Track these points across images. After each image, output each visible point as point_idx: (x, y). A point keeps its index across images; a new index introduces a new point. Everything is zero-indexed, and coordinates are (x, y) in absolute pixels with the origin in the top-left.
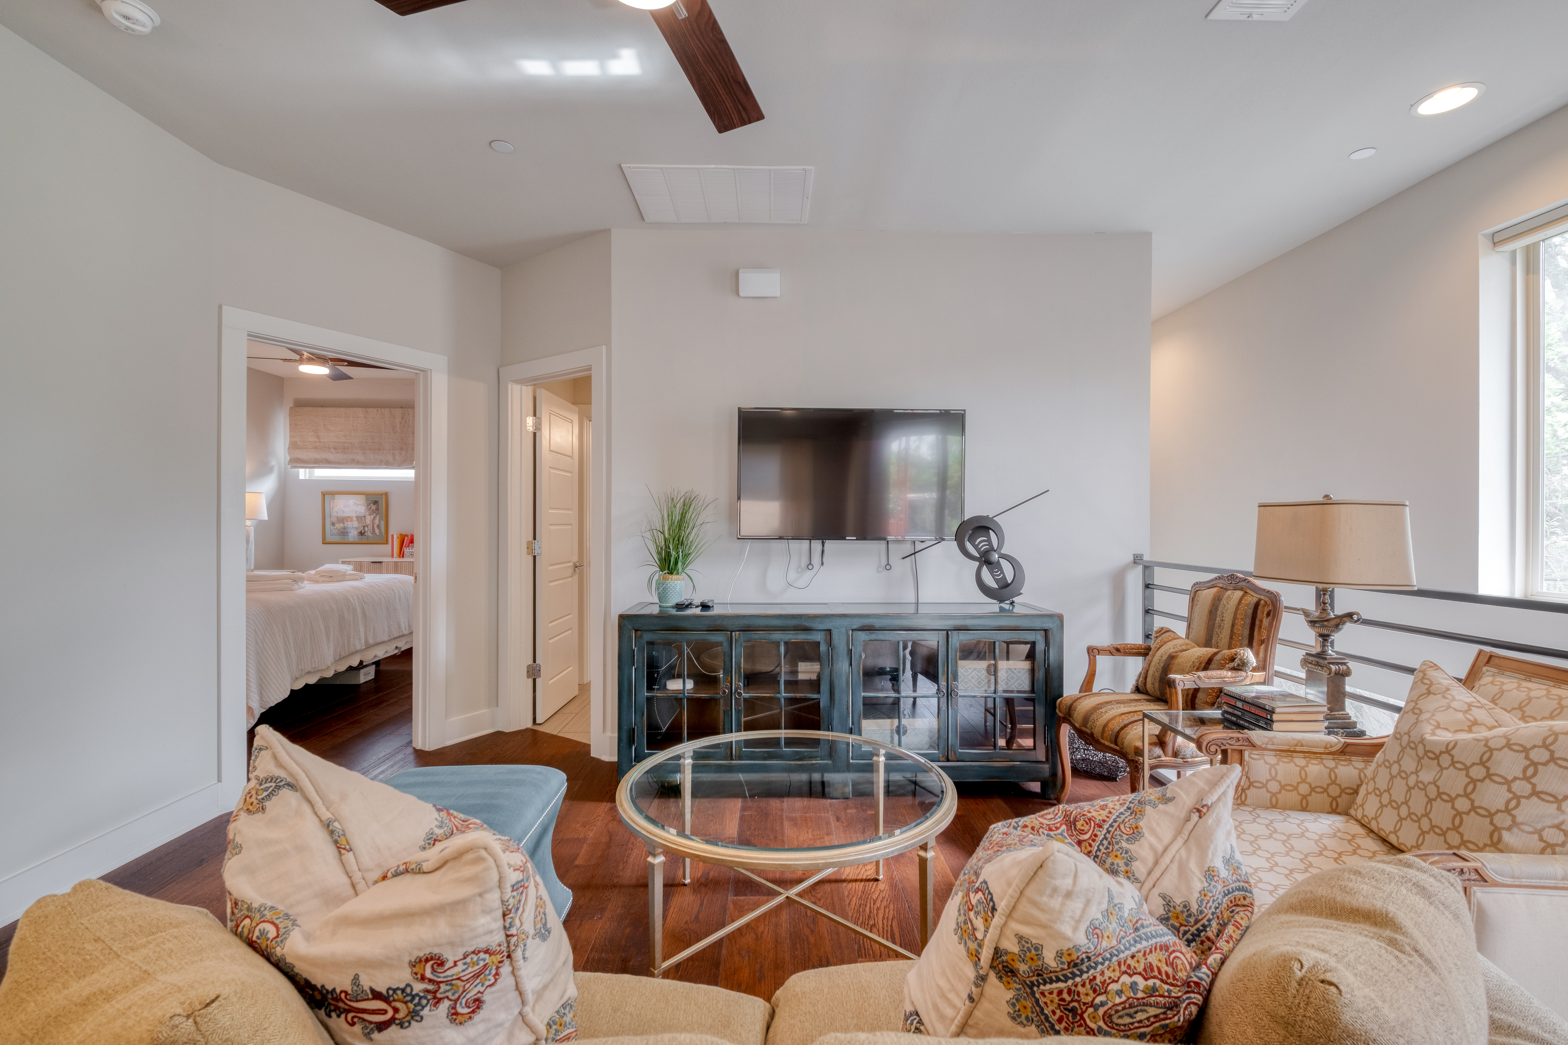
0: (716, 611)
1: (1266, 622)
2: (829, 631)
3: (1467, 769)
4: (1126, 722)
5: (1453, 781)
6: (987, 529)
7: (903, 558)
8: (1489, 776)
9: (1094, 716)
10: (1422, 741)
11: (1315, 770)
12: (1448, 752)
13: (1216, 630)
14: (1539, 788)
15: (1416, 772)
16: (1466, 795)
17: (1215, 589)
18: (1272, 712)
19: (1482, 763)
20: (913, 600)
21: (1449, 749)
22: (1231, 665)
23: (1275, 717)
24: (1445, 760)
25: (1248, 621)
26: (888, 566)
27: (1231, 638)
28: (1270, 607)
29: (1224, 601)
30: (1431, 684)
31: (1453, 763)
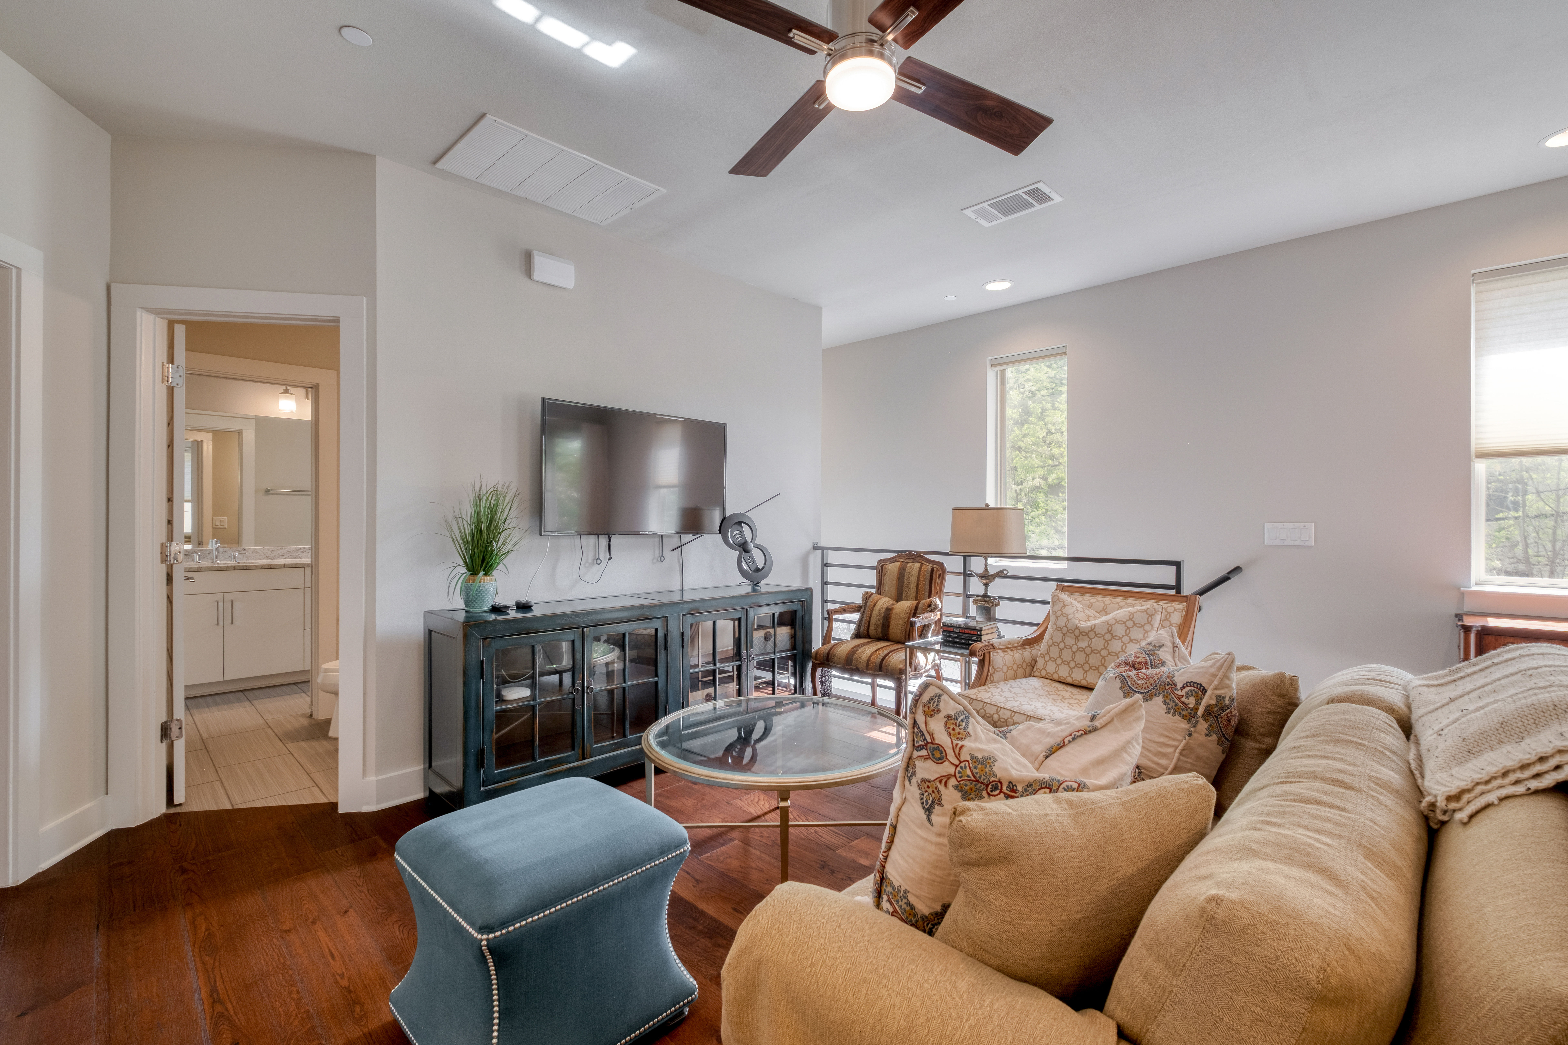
0: (537, 611)
1: (938, 581)
2: (666, 618)
3: (1103, 636)
4: (883, 655)
5: (1098, 643)
6: (740, 523)
7: (672, 550)
8: (1113, 637)
9: (856, 656)
10: (1077, 628)
11: (1017, 655)
12: (1092, 630)
13: (905, 589)
14: (1132, 638)
15: (1076, 644)
16: (1105, 648)
17: (898, 563)
18: (981, 630)
19: (1109, 632)
20: (679, 588)
21: (1092, 629)
22: (930, 609)
23: (983, 633)
24: (1092, 635)
25: (928, 581)
26: (662, 558)
27: (917, 593)
28: (941, 572)
29: (908, 570)
30: (1064, 602)
31: (1096, 635)
